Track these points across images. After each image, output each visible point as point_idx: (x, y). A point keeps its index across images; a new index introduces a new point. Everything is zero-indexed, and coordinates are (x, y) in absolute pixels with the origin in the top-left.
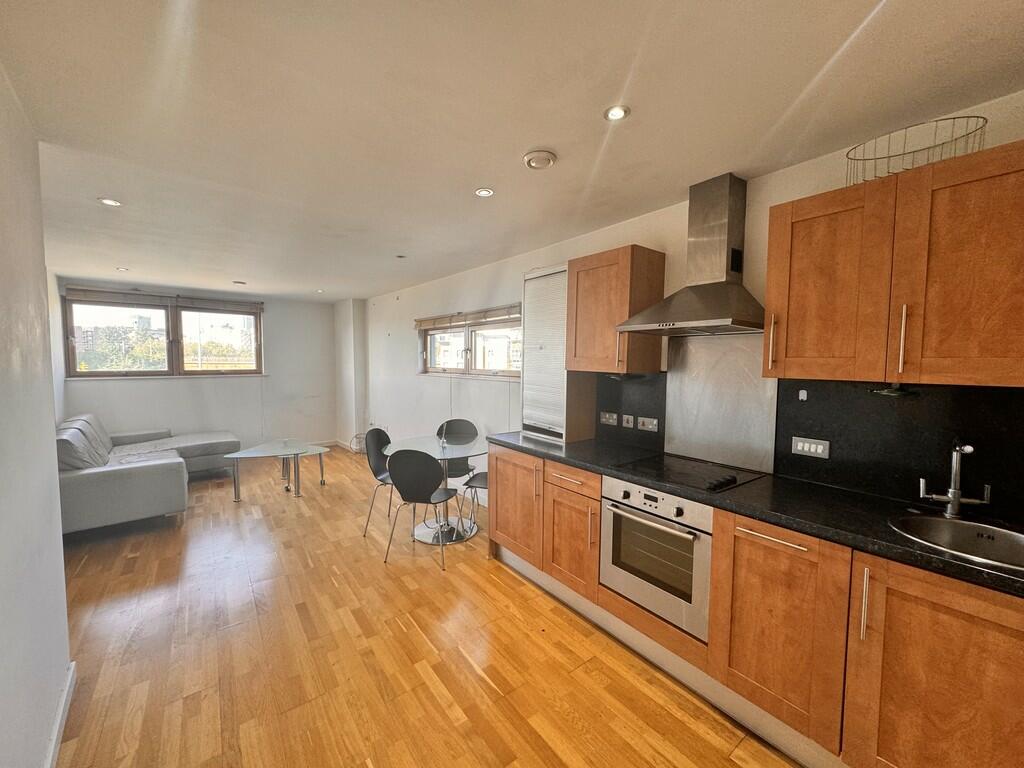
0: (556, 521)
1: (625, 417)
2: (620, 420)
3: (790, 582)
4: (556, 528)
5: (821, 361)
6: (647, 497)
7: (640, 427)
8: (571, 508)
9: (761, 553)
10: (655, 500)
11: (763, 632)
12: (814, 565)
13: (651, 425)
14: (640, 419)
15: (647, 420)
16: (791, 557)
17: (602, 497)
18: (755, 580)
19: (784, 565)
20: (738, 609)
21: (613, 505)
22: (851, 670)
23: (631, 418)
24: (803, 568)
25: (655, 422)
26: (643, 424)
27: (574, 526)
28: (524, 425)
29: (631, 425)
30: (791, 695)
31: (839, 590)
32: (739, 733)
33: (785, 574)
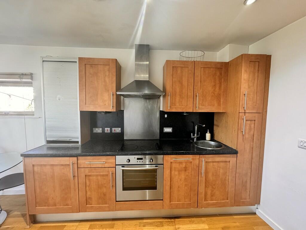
0: (88, 184)
1: (106, 129)
2: (103, 130)
3: (186, 169)
4: (87, 188)
5: (179, 106)
6: (138, 159)
7: (113, 132)
8: (97, 176)
9: (178, 164)
10: (141, 159)
11: (179, 187)
12: (191, 162)
13: (118, 130)
14: (113, 129)
15: (116, 129)
16: (186, 162)
17: (116, 165)
18: (177, 173)
19: (184, 165)
20: (172, 184)
21: (122, 167)
22: (199, 185)
23: (109, 129)
24: (189, 164)
25: (120, 129)
26: (115, 130)
27: (100, 183)
28: (47, 141)
29: (109, 131)
30: (186, 200)
31: (197, 167)
32: (173, 220)
33: (184, 168)
